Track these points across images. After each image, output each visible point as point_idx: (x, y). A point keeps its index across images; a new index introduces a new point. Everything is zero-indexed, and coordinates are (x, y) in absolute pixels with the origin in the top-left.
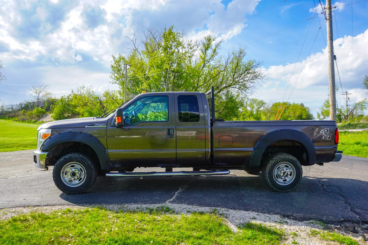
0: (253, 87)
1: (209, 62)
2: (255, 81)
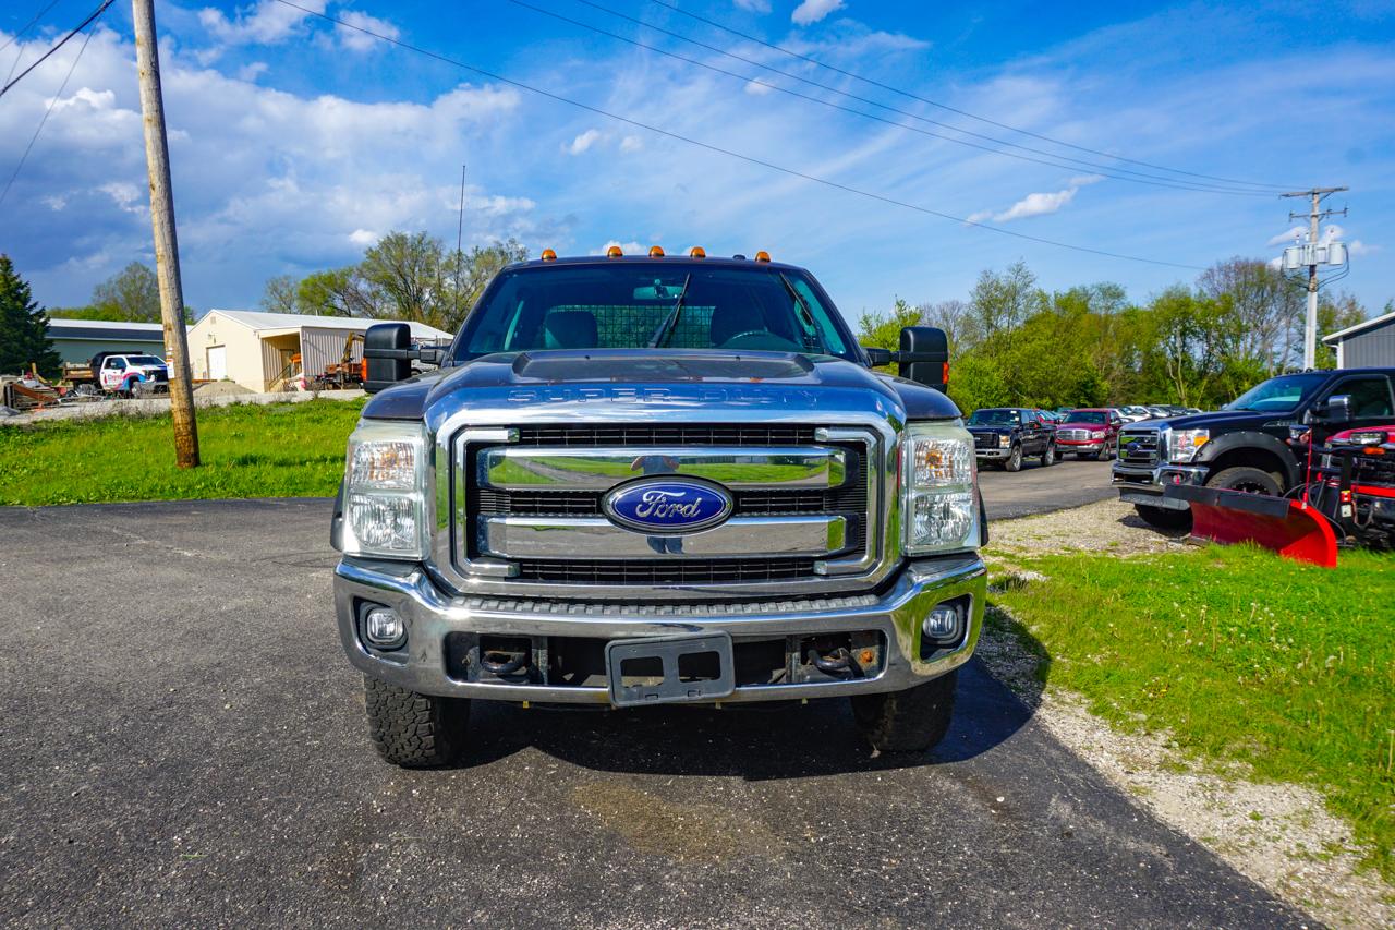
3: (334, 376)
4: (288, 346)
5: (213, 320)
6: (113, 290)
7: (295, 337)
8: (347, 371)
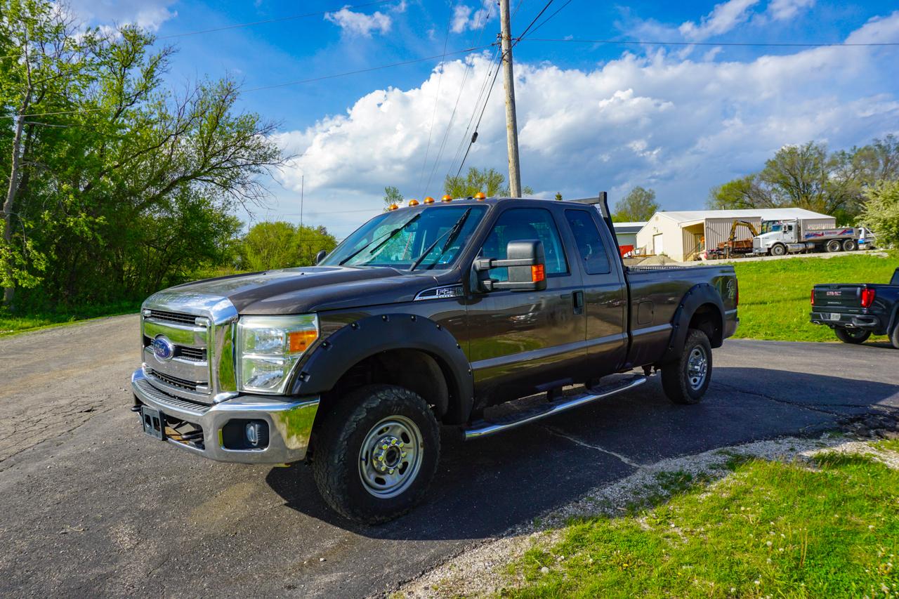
0: (254, 184)
1: (133, 102)
2: (262, 168)
3: (722, 250)
4: (697, 231)
5: (657, 219)
6: (625, 204)
7: (702, 225)
8: (731, 246)
